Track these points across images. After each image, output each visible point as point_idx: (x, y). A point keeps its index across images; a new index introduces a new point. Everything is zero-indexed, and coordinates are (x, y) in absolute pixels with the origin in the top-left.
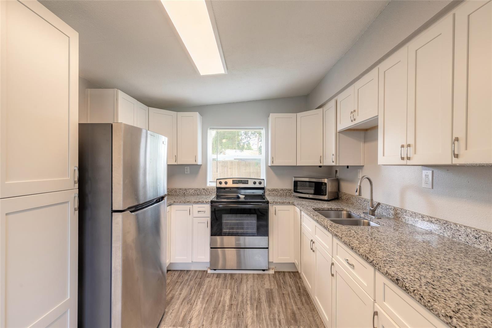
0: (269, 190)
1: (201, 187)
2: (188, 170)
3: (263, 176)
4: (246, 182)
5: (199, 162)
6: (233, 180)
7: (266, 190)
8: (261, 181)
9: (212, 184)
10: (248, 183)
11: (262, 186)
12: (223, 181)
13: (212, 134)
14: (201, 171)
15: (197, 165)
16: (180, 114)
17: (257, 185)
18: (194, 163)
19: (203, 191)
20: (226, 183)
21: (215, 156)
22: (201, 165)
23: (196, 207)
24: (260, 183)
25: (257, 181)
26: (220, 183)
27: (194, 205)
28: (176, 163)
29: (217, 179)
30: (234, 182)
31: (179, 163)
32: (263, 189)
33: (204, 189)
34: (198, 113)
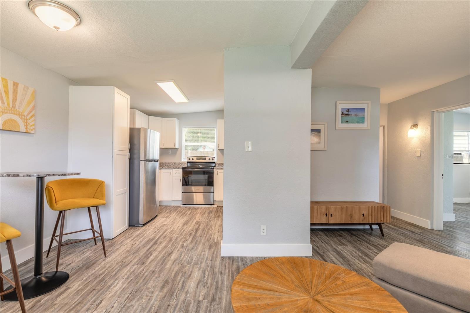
0: (218, 164)
1: (178, 162)
2: (170, 151)
3: (215, 156)
4: (205, 159)
5: (177, 147)
6: (197, 158)
7: (216, 164)
8: (213, 158)
9: (184, 160)
10: (205, 160)
11: (213, 161)
12: (191, 158)
13: (185, 131)
14: (178, 152)
15: (175, 148)
16: (166, 119)
17: (211, 161)
18: (174, 147)
19: (179, 164)
20: (193, 159)
21: (187, 144)
22: (178, 149)
23: (174, 171)
24: (213, 159)
25: (211, 159)
26: (189, 159)
27: (173, 170)
28: (163, 147)
29: (188, 157)
30: (197, 159)
31: (165, 147)
32: (214, 163)
33: (180, 163)
34: (176, 119)
